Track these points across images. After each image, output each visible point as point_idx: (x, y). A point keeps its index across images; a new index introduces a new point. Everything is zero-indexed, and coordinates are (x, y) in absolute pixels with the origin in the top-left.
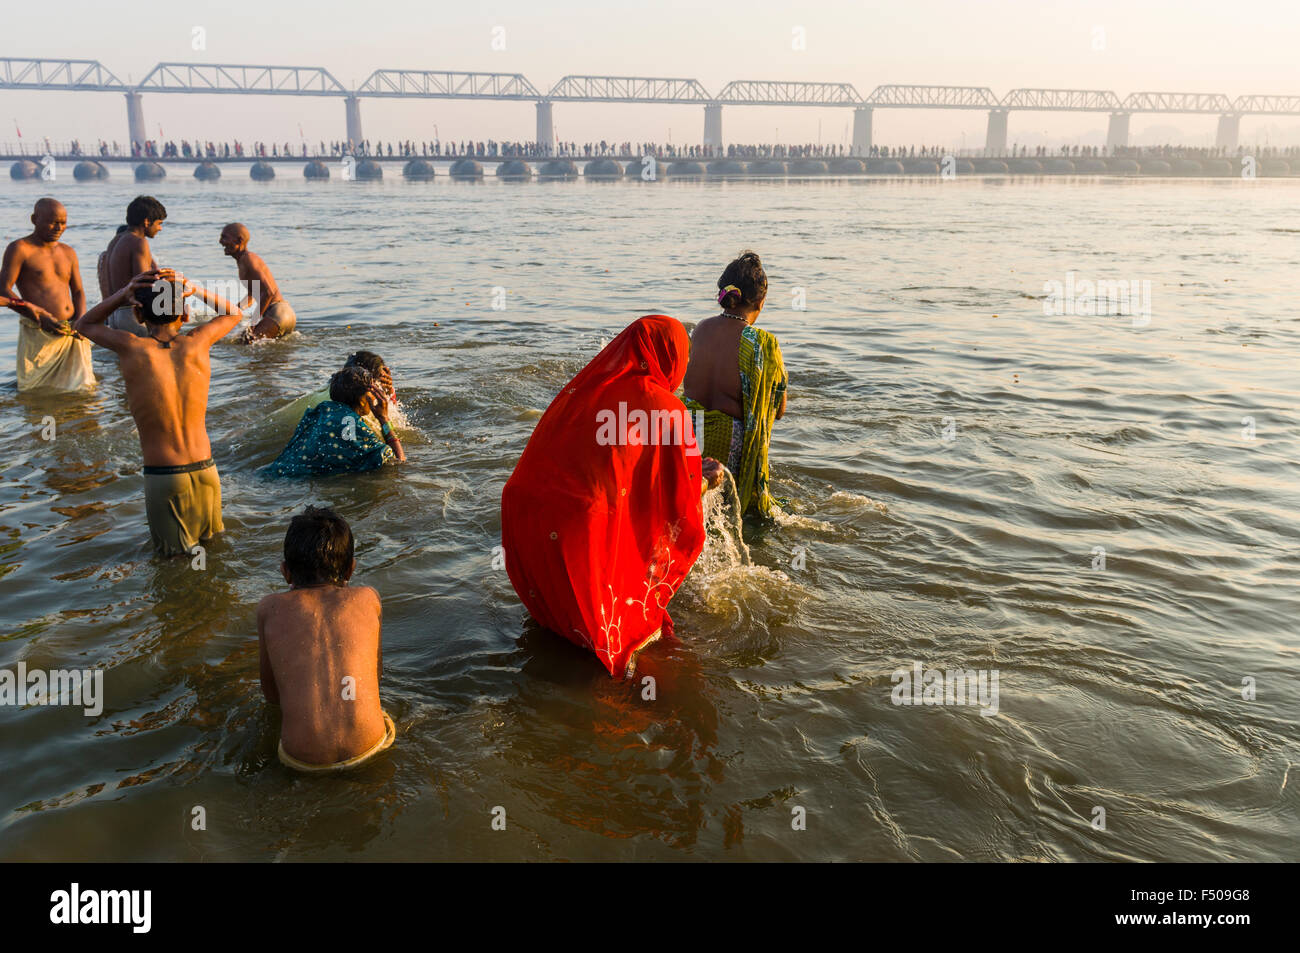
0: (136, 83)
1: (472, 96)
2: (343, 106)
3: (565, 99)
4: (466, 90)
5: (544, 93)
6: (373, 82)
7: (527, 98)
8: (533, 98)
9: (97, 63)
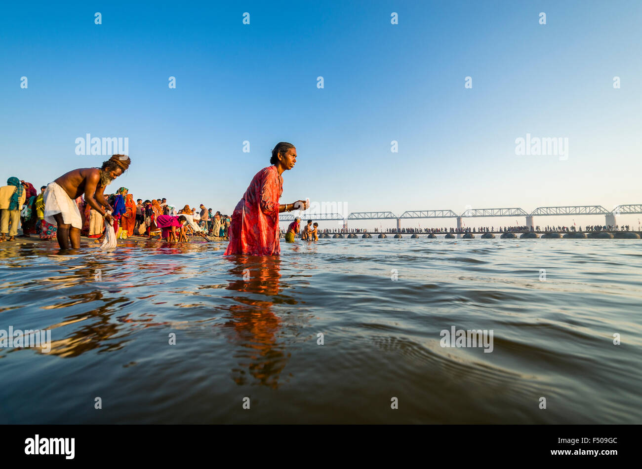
1: (501, 216)
2: (456, 220)
3: (538, 215)
4: (499, 214)
5: (529, 213)
6: (466, 213)
7: (522, 215)
8: (525, 215)
9: (391, 213)
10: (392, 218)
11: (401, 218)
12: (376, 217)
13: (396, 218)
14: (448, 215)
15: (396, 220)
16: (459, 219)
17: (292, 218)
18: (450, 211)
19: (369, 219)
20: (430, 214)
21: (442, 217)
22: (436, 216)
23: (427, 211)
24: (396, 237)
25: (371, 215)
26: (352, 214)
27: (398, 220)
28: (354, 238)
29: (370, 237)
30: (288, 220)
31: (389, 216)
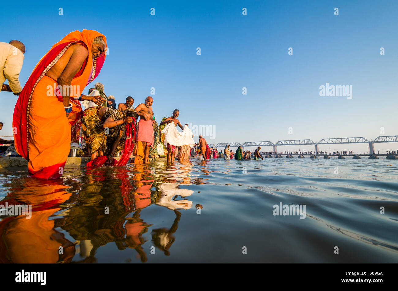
0: (317, 143)
9: (310, 140)
10: (312, 144)
11: (319, 144)
12: (298, 143)
13: (314, 144)
14: (361, 141)
15: (314, 145)
16: (371, 144)
17: (238, 144)
18: (362, 138)
19: (293, 144)
20: (343, 140)
21: (355, 143)
22: (349, 142)
23: (341, 138)
24: (311, 158)
25: (294, 142)
26: (280, 141)
27: (316, 146)
28: (280, 158)
29: (292, 157)
30: (236, 146)
31: (309, 142)
